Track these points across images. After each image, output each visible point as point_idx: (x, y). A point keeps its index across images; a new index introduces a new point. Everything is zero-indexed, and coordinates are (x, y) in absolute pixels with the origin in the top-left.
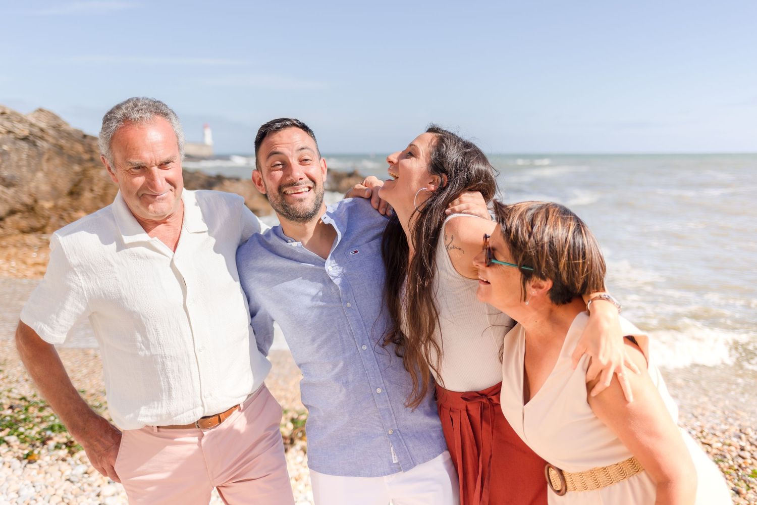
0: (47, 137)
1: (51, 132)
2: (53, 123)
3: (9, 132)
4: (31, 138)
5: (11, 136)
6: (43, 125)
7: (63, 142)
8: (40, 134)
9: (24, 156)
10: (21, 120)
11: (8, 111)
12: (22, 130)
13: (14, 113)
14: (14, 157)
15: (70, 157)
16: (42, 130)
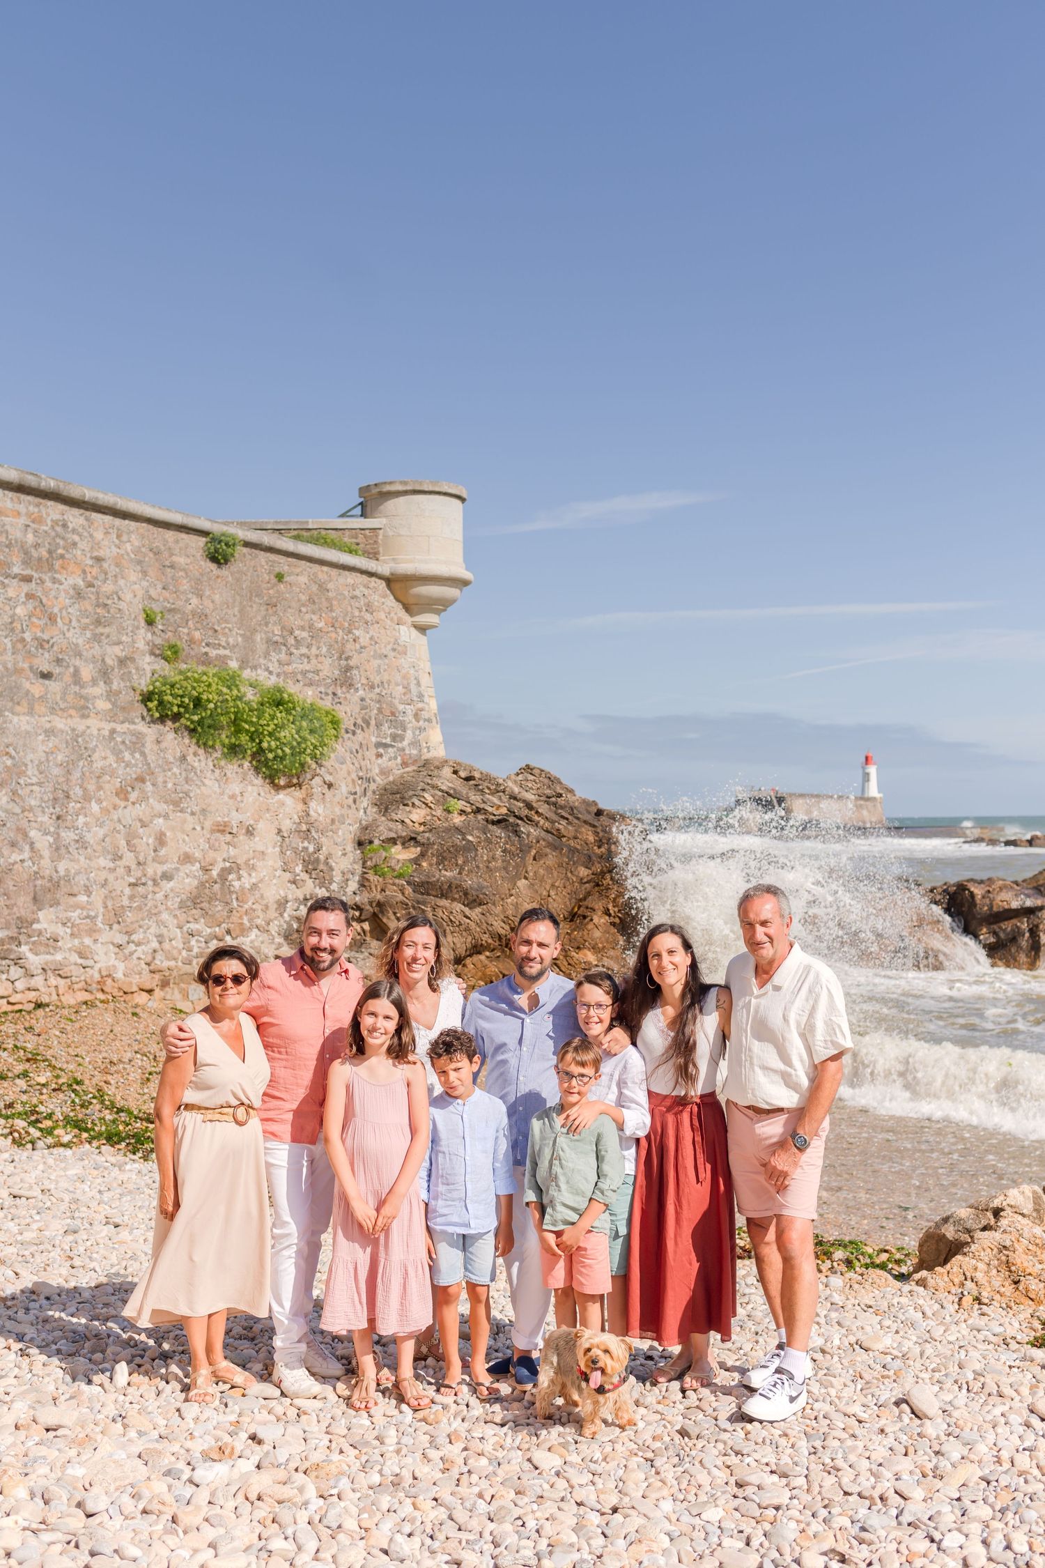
0: (536, 818)
1: (543, 809)
2: (548, 792)
3: (478, 810)
4: (512, 820)
5: (480, 817)
6: (530, 797)
7: (562, 825)
8: (526, 812)
9: (499, 853)
10: (498, 790)
11: (477, 775)
12: (498, 806)
13: (487, 778)
14: (483, 854)
15: (573, 851)
16: (529, 806)
